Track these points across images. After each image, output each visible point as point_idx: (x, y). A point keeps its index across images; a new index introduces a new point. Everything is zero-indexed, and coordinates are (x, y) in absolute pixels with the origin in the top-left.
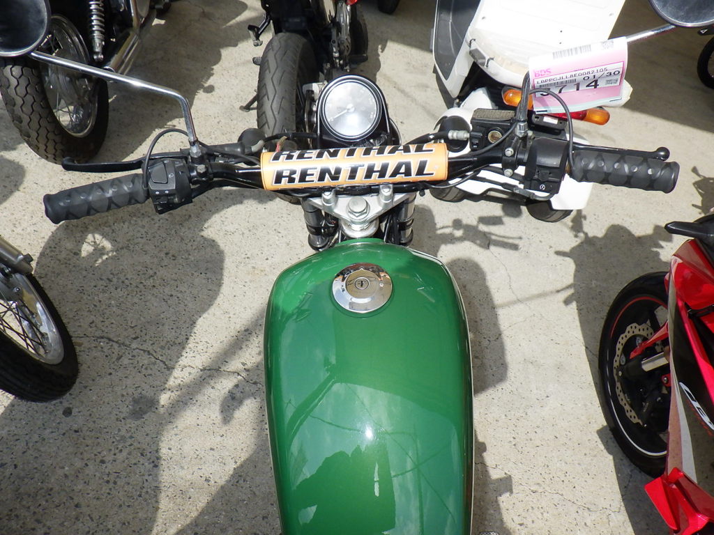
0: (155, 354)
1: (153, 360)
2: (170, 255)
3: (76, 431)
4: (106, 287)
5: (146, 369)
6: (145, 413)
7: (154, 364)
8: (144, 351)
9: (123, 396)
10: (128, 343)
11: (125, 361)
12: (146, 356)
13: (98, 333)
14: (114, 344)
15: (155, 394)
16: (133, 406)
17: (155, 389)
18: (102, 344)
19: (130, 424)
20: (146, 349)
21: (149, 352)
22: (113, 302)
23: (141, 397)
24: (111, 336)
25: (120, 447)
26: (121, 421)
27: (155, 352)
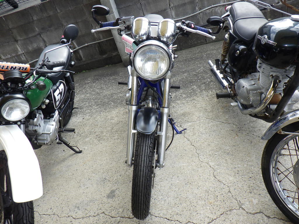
1: (110, 214)
5: (112, 209)
6: (110, 193)
7: (109, 213)
9: (119, 197)
10: (122, 219)
11: (121, 210)
12: (113, 215)
14: (127, 217)
15: (108, 200)
16: (115, 194)
17: (108, 202)
19: (115, 188)
20: (114, 218)
21: (112, 217)
23: (112, 198)
25: (116, 180)
26: (118, 188)
27: (109, 218)
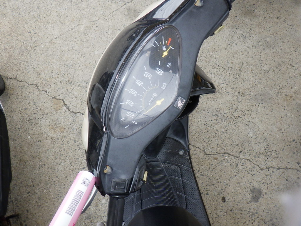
0: (252, 161)
1: (253, 165)
2: (241, 93)
3: (231, 211)
4: (217, 120)
5: (251, 171)
6: (259, 198)
7: (254, 167)
8: (247, 160)
10: (238, 155)
11: (240, 167)
12: (249, 163)
13: (222, 151)
14: (232, 157)
15: (260, 186)
16: (252, 194)
17: (259, 183)
18: (226, 157)
19: (254, 205)
20: (247, 158)
21: (249, 160)
22: (223, 130)
24: (229, 152)
25: (253, 219)
26: (249, 203)
